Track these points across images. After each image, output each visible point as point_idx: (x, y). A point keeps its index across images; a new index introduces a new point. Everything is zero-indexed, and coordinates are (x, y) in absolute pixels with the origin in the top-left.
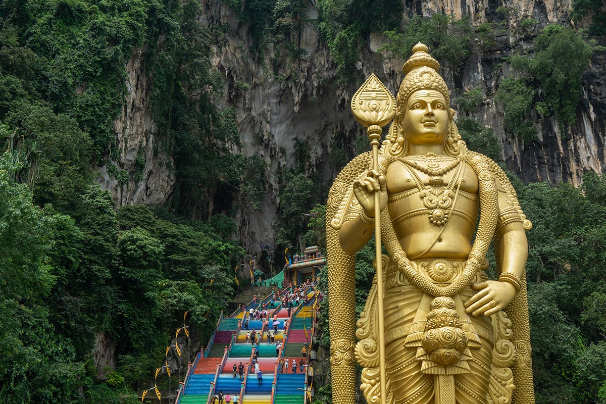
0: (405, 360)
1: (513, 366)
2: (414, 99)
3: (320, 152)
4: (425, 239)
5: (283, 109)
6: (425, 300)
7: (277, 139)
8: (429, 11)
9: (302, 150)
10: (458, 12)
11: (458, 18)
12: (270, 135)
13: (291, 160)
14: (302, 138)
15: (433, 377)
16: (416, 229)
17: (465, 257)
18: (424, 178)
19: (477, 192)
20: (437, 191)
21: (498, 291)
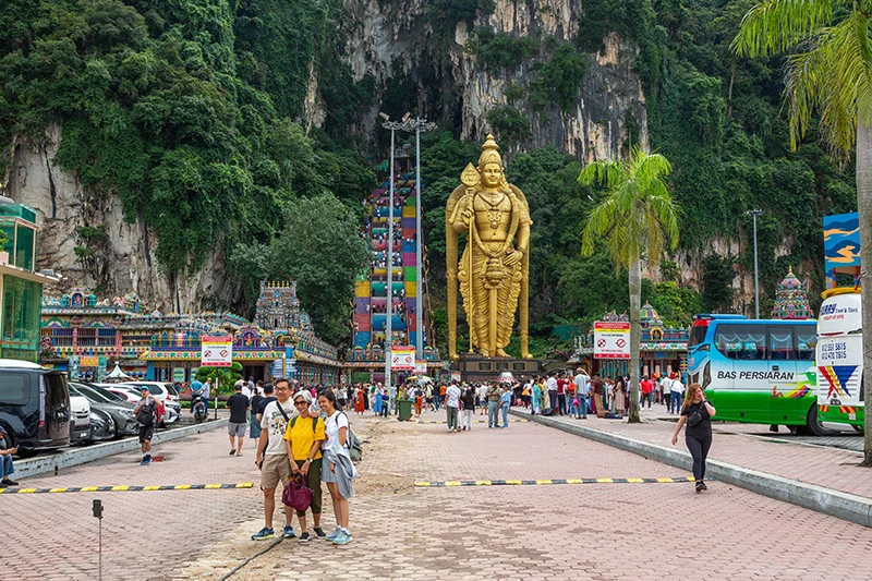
0: (479, 281)
2: (486, 168)
3: (410, 65)
5: (385, 33)
6: (487, 259)
7: (381, 56)
8: (493, 21)
9: (397, 64)
10: (511, 24)
11: (511, 29)
12: (376, 53)
13: (390, 71)
14: (398, 54)
15: (489, 290)
16: (485, 229)
17: (505, 241)
18: (490, 207)
19: (511, 211)
20: (495, 213)
21: (517, 255)
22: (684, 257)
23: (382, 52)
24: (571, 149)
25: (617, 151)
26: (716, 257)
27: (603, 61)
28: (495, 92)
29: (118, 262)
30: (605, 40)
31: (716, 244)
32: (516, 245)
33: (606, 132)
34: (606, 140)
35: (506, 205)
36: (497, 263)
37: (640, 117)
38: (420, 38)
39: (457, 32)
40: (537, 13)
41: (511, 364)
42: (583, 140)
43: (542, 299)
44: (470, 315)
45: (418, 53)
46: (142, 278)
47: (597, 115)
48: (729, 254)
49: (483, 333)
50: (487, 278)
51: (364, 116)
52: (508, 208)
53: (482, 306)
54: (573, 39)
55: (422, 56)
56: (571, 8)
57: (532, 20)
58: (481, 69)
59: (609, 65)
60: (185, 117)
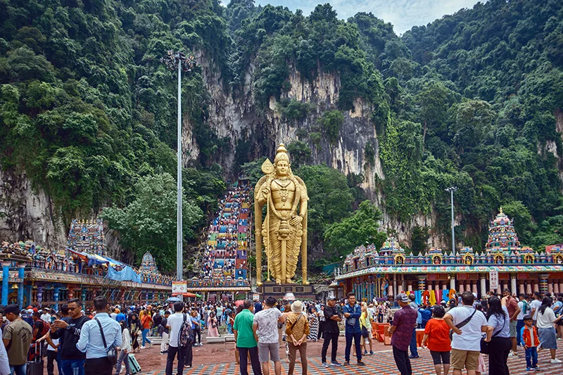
0: (274, 236)
1: (302, 236)
2: (279, 163)
3: (251, 132)
4: (280, 205)
5: (237, 115)
6: (280, 221)
7: (235, 127)
8: (291, 95)
9: (244, 132)
10: (301, 96)
11: (301, 99)
12: (232, 125)
13: (240, 136)
14: (244, 126)
15: (281, 241)
16: (278, 202)
17: (291, 210)
18: (281, 188)
19: (295, 191)
20: (284, 192)
21: (299, 219)
22: (400, 227)
23: (236, 125)
24: (335, 166)
25: (361, 167)
26: (418, 227)
27: (353, 116)
28: (292, 135)
29: (34, 223)
30: (354, 104)
31: (418, 219)
32: (298, 212)
33: (355, 155)
34: (355, 160)
35: (291, 187)
36: (286, 223)
37: (374, 147)
38: (255, 118)
39: (270, 103)
40: (315, 89)
41: (294, 288)
42: (342, 161)
43: (317, 249)
44: (269, 257)
45: (255, 126)
46: (50, 233)
47: (350, 145)
48: (426, 225)
49: (278, 268)
50: (279, 233)
51: (226, 158)
52: (293, 189)
53: (277, 252)
54: (336, 103)
55: (257, 127)
56: (335, 85)
57: (313, 93)
58: (283, 122)
59: (357, 118)
60: (73, 124)
